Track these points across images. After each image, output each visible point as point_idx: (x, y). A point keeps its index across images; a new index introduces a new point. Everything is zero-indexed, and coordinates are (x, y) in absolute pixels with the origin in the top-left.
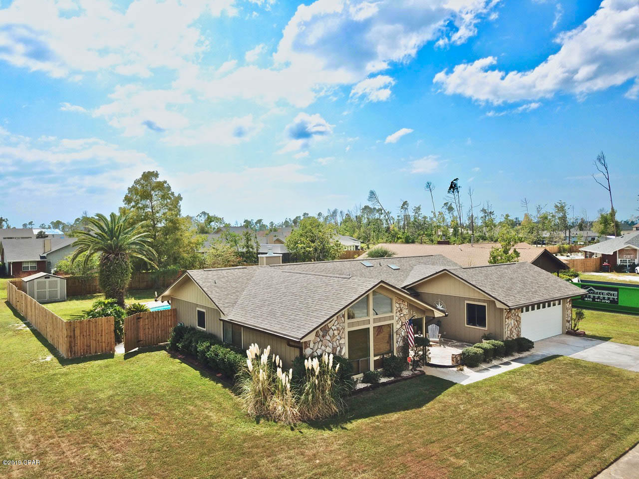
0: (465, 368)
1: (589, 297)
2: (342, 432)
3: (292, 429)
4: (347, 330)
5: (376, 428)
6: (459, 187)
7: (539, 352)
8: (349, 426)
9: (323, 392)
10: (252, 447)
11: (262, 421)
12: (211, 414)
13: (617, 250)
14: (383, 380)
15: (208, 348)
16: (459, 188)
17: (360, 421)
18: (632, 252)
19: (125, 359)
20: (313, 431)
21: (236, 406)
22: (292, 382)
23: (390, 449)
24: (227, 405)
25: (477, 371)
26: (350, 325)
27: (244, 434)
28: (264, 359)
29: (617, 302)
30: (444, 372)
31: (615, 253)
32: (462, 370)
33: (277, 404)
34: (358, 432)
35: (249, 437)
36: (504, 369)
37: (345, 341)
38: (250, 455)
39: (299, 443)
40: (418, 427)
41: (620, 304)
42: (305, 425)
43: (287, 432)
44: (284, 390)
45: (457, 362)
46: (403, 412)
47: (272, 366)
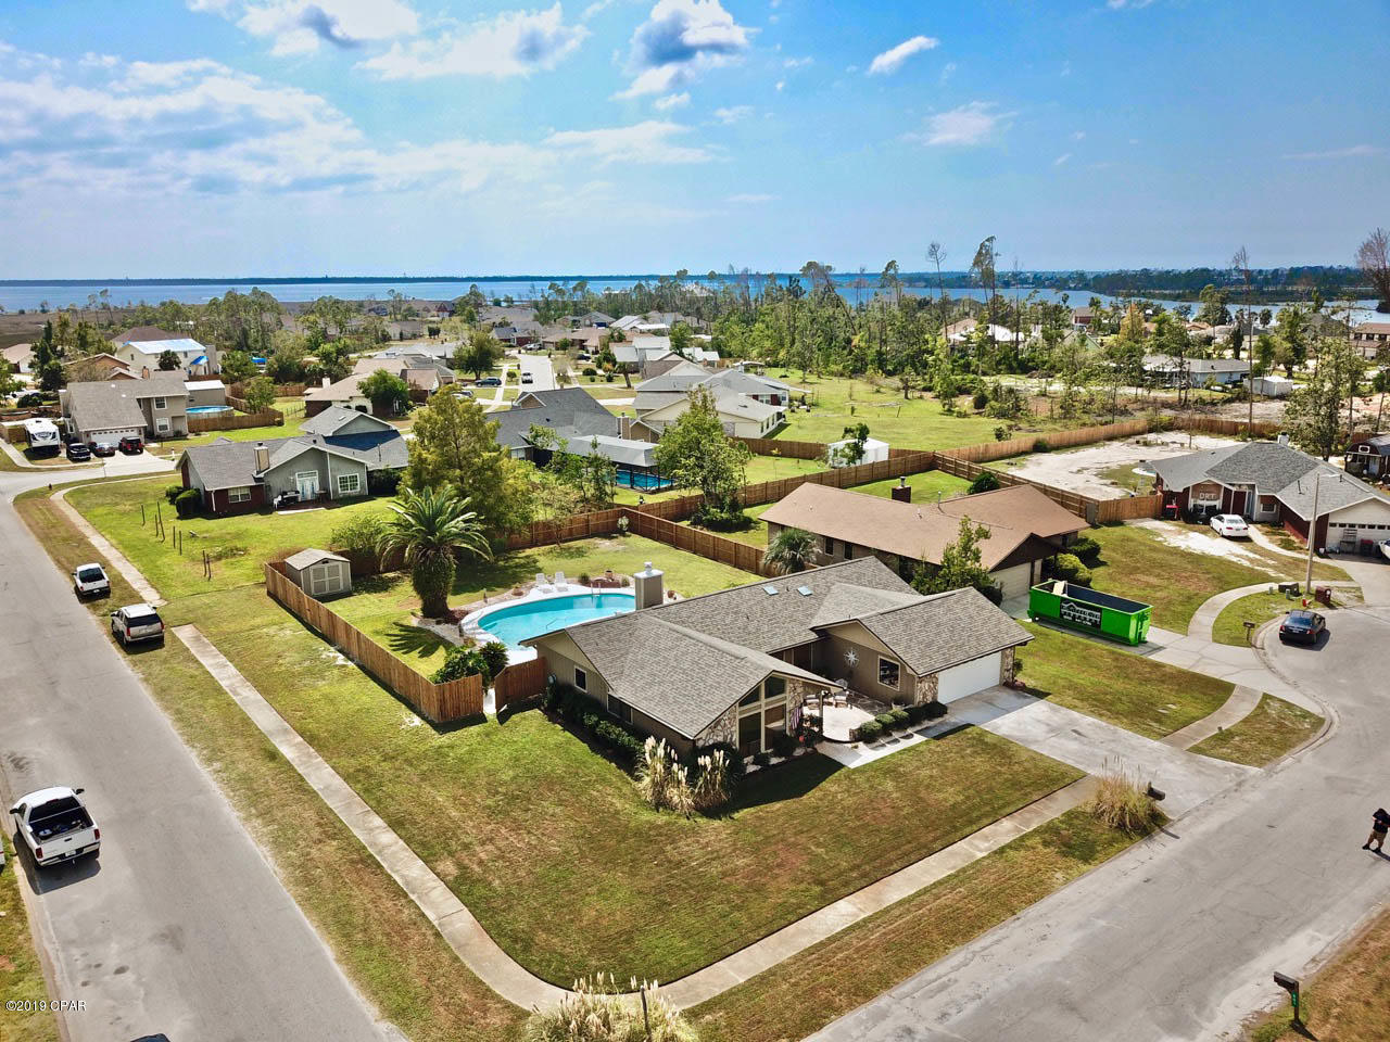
0: (861, 744)
1: (1069, 615)
2: (730, 822)
3: (688, 818)
4: (738, 717)
5: (759, 818)
6: (997, 255)
7: (953, 719)
8: (736, 816)
9: (714, 785)
10: (657, 835)
11: (661, 809)
12: (614, 801)
13: (1190, 485)
14: (774, 761)
15: (597, 723)
16: (994, 257)
17: (746, 810)
18: (1213, 489)
19: (501, 723)
20: (705, 820)
21: (636, 793)
22: (687, 777)
23: (767, 838)
24: (626, 790)
25: (873, 749)
26: (741, 713)
27: (648, 822)
28: (661, 752)
29: (1099, 626)
30: (837, 749)
31: (1186, 490)
32: (856, 747)
33: (673, 794)
34: (743, 821)
35: (653, 826)
36: (904, 744)
37: (736, 728)
38: (656, 842)
39: (694, 832)
40: (793, 817)
41: (1102, 628)
42: (698, 814)
43: (683, 821)
44: (679, 782)
45: (854, 736)
46: (785, 802)
47: (669, 760)
